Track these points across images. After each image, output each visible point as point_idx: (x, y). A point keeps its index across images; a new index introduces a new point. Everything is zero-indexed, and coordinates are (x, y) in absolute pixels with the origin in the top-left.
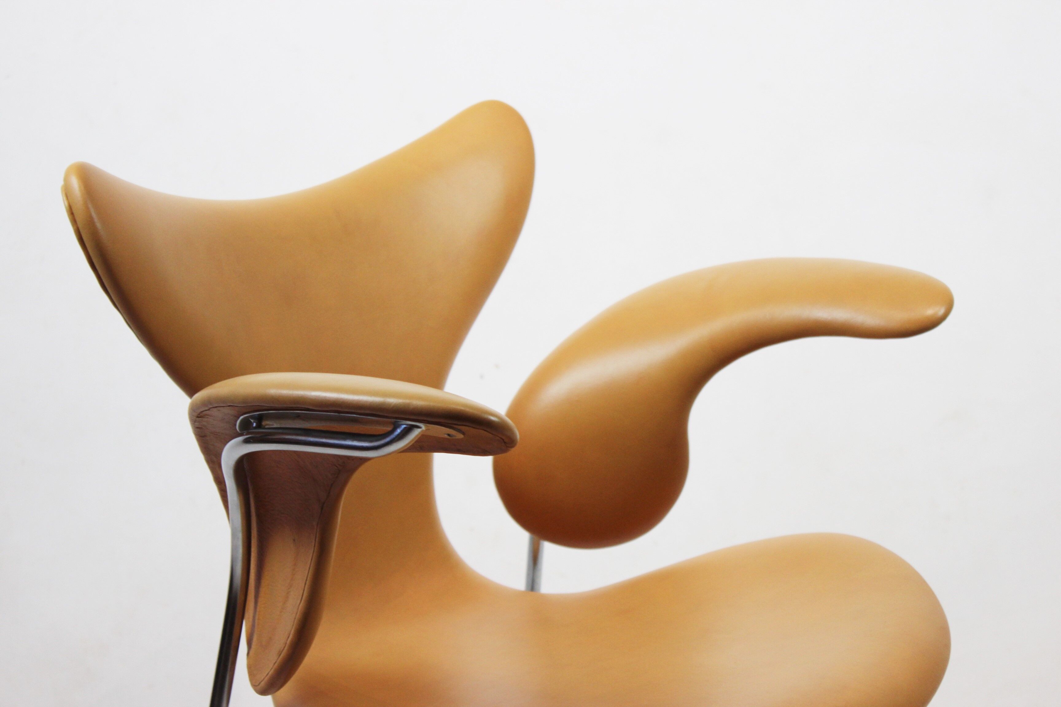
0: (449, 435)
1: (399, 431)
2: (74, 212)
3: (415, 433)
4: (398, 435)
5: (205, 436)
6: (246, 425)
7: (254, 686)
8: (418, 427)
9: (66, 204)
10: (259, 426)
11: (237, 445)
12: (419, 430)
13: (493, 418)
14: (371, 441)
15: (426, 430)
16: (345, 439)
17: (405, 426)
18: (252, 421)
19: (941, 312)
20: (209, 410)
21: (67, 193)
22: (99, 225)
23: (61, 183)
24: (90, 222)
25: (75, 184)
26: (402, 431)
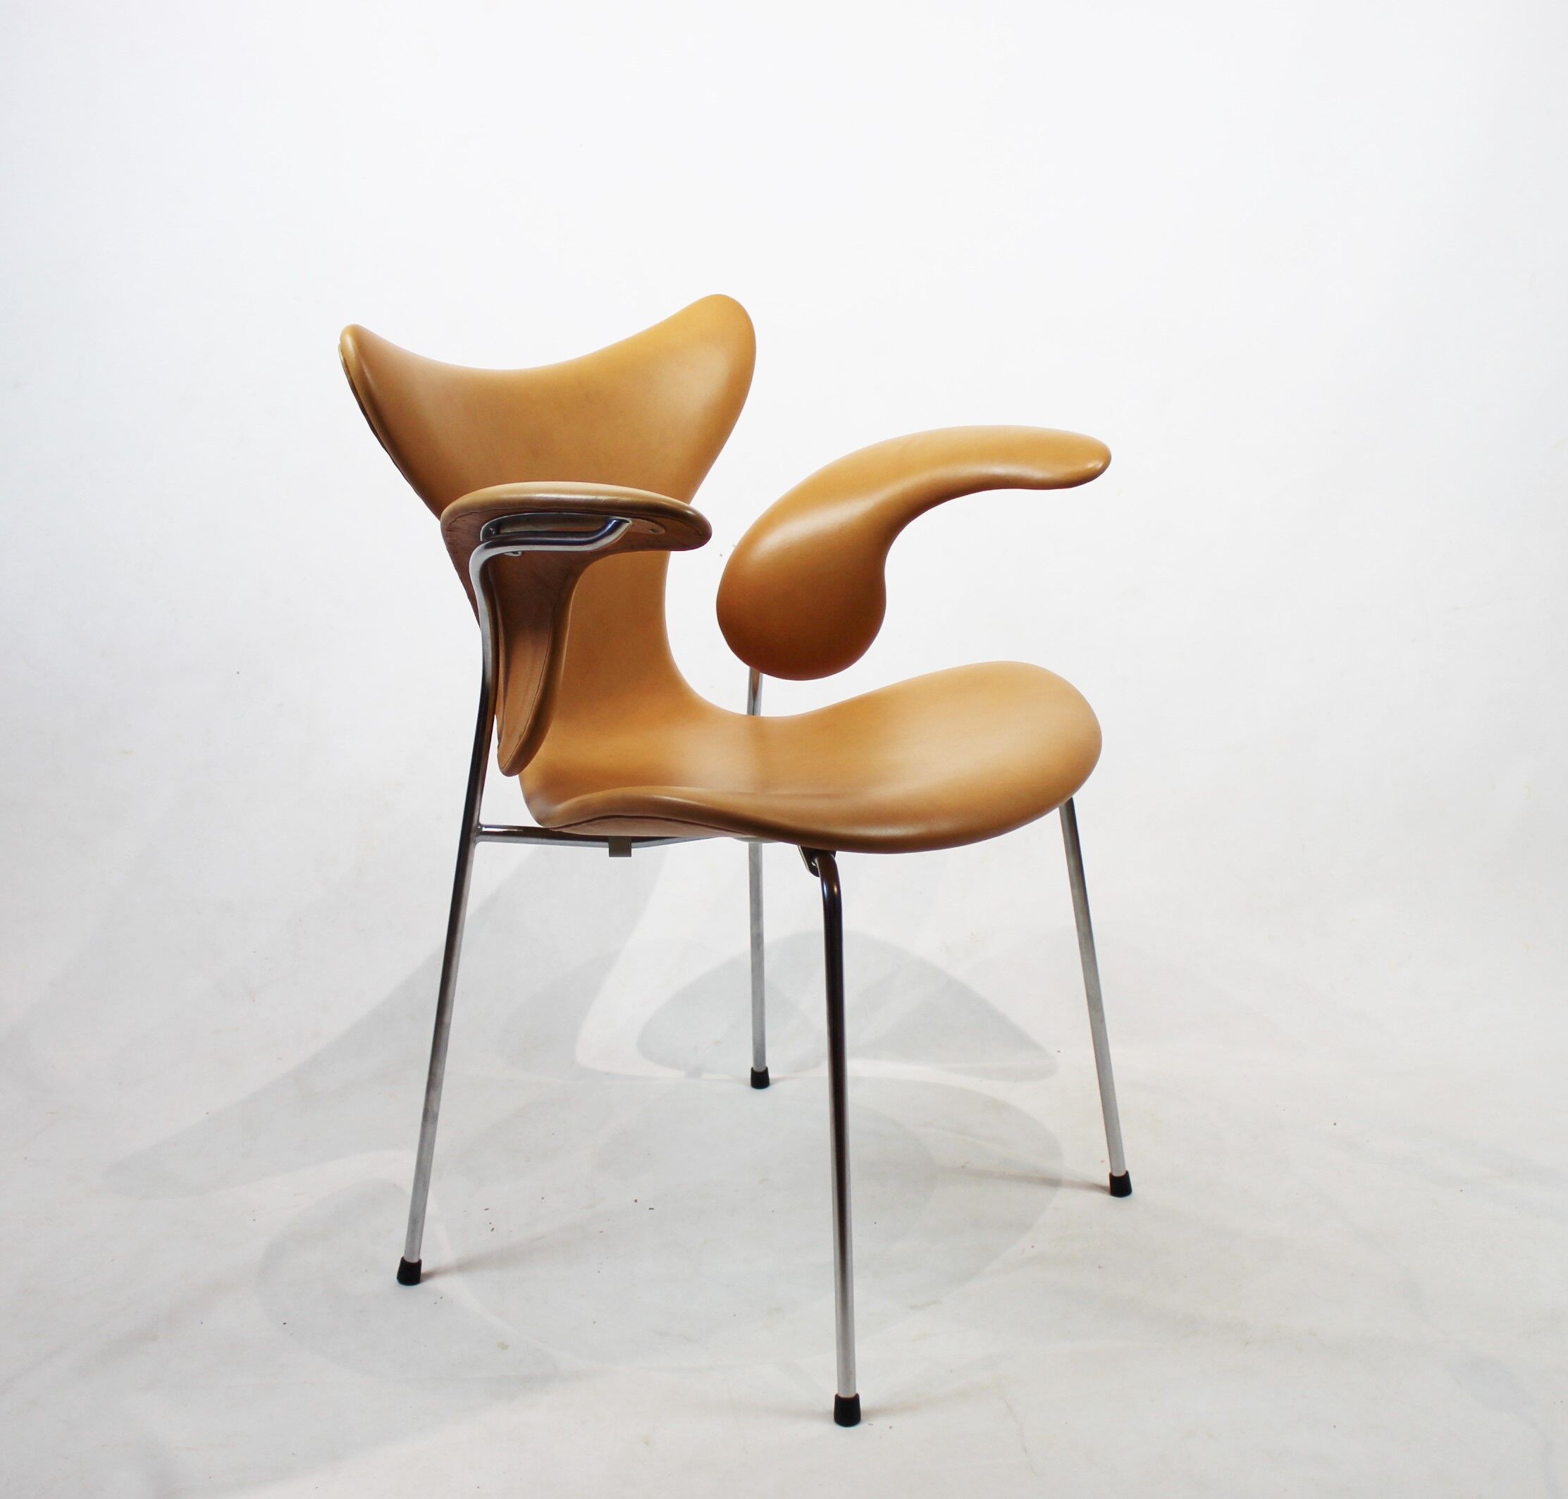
0: (653, 530)
1: (610, 526)
2: (348, 364)
3: (624, 527)
4: (609, 529)
5: (457, 553)
6: (487, 534)
7: (501, 768)
8: (628, 522)
9: (342, 358)
10: (498, 532)
11: (480, 551)
12: (627, 524)
13: (689, 512)
14: (587, 537)
15: (633, 525)
16: (565, 537)
17: (615, 521)
18: (491, 529)
19: (1100, 465)
20: (455, 520)
21: (343, 350)
22: (368, 376)
23: (339, 342)
24: (362, 374)
25: (350, 342)
26: (612, 526)
